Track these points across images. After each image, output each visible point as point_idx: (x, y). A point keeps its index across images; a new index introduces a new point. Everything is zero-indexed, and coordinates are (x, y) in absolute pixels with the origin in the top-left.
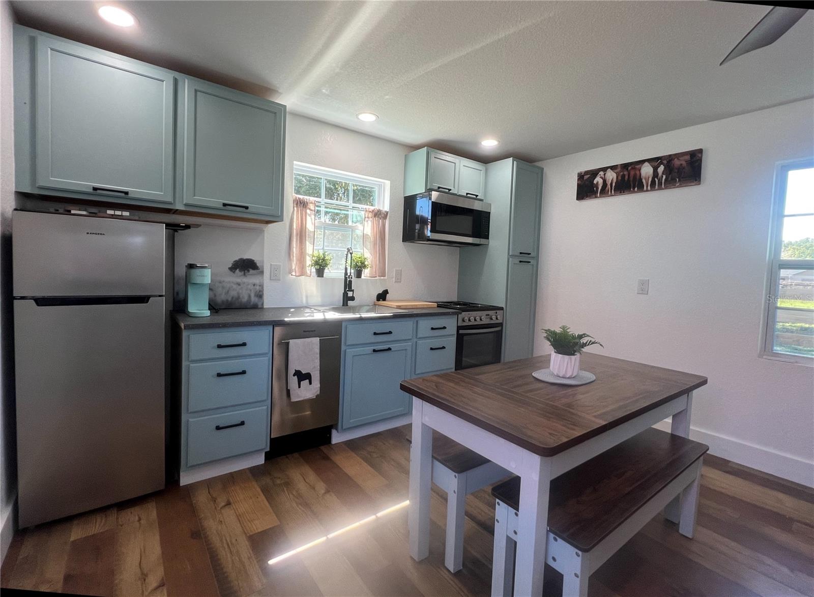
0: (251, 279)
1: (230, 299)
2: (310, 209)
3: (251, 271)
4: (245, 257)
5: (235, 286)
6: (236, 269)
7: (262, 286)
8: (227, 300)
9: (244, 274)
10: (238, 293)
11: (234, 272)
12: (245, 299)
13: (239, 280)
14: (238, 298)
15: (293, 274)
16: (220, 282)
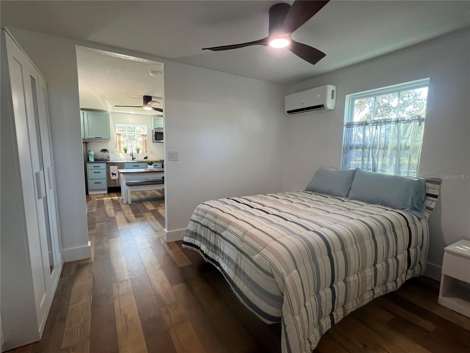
1: (100, 158)
3: (106, 152)
4: (104, 148)
6: (102, 151)
7: (109, 155)
12: (105, 158)
13: (103, 154)
14: (103, 158)
15: (117, 152)
16: (98, 154)
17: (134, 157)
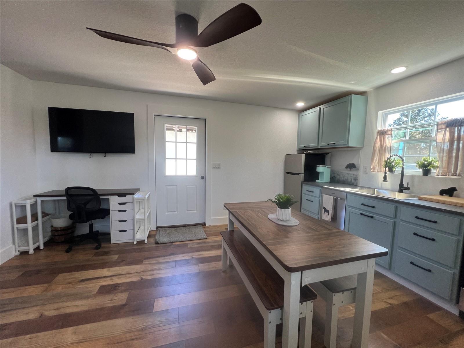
0: (353, 172)
1: (344, 180)
2: (388, 135)
3: (353, 169)
4: (352, 163)
6: (347, 168)
7: (357, 176)
9: (350, 170)
11: (347, 169)
14: (347, 180)
15: (372, 170)
16: (342, 173)
17: (405, 185)
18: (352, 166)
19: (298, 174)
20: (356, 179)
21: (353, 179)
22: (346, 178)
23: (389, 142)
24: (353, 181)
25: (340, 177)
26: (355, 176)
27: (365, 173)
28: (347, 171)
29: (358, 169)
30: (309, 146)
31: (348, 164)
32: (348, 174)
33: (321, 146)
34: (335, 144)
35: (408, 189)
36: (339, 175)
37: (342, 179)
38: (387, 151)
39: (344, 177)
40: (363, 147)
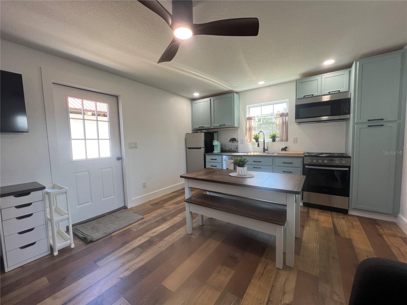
0: (235, 144)
1: (229, 149)
2: (253, 120)
3: (235, 141)
4: (233, 137)
5: (231, 146)
6: (231, 141)
7: (237, 146)
8: (229, 150)
9: (233, 142)
10: (231, 148)
12: (233, 149)
13: (231, 144)
15: (246, 141)
16: (227, 145)
17: (266, 148)
18: (233, 140)
19: (200, 148)
20: (237, 148)
21: (235, 148)
22: (230, 148)
23: (254, 124)
24: (235, 149)
25: (226, 148)
26: (236, 146)
27: (242, 143)
28: (231, 143)
29: (238, 142)
30: (204, 127)
31: (231, 138)
32: (231, 145)
33: (213, 127)
34: (225, 125)
35: (267, 150)
36: (225, 147)
37: (228, 149)
38: (253, 130)
39: (229, 148)
40: (239, 127)
